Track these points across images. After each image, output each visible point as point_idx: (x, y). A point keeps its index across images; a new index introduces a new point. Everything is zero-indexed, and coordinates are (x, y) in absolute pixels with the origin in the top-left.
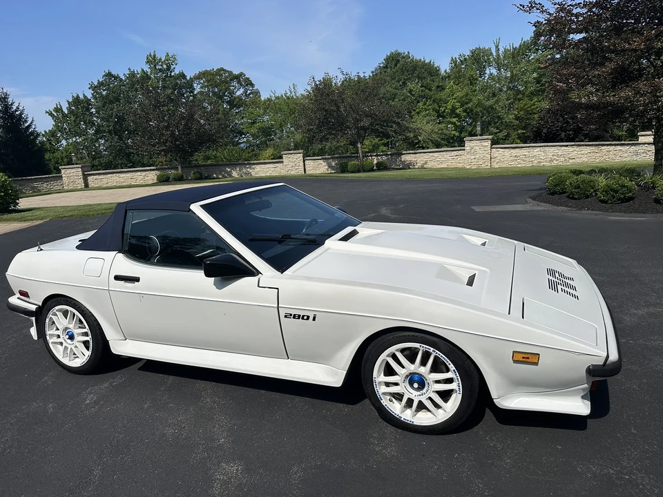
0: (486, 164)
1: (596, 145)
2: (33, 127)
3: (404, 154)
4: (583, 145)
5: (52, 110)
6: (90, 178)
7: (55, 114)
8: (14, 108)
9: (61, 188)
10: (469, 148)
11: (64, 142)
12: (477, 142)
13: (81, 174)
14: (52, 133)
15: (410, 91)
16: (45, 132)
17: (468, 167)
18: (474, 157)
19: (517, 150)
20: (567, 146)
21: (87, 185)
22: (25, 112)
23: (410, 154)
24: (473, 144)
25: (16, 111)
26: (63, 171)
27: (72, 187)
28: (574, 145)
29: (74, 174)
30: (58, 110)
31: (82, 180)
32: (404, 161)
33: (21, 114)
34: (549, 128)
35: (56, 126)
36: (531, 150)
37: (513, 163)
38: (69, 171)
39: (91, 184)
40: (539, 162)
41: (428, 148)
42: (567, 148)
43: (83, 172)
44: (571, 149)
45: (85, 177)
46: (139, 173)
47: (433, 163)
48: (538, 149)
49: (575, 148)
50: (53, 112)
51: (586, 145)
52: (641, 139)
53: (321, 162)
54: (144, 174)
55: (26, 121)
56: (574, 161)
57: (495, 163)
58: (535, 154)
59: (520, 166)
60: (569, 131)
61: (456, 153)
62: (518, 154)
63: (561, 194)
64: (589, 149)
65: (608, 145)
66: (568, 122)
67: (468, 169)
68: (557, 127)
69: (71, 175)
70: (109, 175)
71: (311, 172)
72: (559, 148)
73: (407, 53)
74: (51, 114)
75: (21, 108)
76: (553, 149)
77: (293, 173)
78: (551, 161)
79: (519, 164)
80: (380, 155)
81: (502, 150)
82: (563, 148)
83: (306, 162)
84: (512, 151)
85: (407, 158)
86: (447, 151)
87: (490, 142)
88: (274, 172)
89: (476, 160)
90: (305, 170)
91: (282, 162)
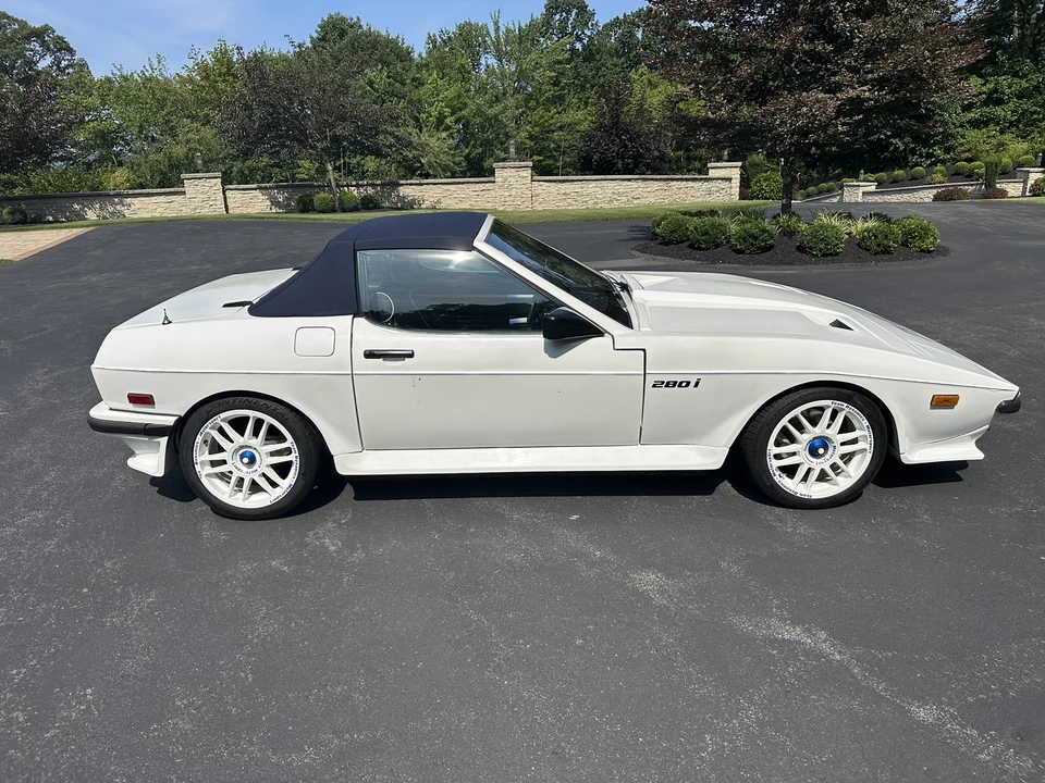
0: (526, 204)
1: (665, 180)
3: (402, 185)
4: (650, 179)
10: (500, 179)
12: (513, 170)
15: (371, 83)
17: (501, 209)
18: (508, 193)
19: (566, 185)
20: (630, 180)
23: (411, 184)
24: (507, 173)
28: (637, 179)
32: (404, 197)
34: (602, 153)
36: (585, 184)
37: (561, 204)
40: (596, 203)
41: (435, 177)
42: (630, 183)
44: (634, 184)
47: (449, 202)
48: (594, 184)
49: (640, 183)
51: (653, 179)
52: (712, 173)
53: (257, 193)
56: (638, 201)
57: (536, 204)
58: (590, 191)
60: (628, 158)
61: (481, 186)
62: (568, 191)
63: (678, 243)
64: (655, 186)
65: (678, 180)
66: (625, 146)
67: (501, 212)
68: (613, 152)
71: (238, 211)
72: (620, 183)
73: (355, 19)
76: (612, 184)
77: (205, 212)
78: (611, 201)
80: (362, 186)
81: (547, 184)
82: (626, 183)
83: (228, 193)
84: (560, 185)
85: (408, 191)
86: (468, 183)
87: (530, 171)
88: (168, 211)
89: (512, 198)
90: (226, 207)
91: (184, 193)
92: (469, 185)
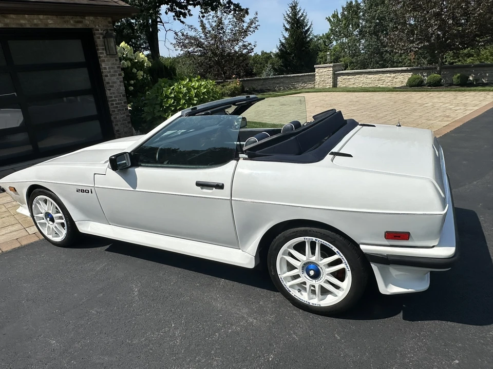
2: (311, 30)
5: (330, 16)
6: (339, 78)
7: (332, 20)
8: (300, 14)
9: (313, 86)
11: (334, 43)
13: (331, 74)
14: (328, 36)
16: (323, 35)
21: (335, 85)
22: (307, 18)
25: (301, 17)
26: (317, 70)
27: (321, 87)
29: (326, 73)
30: (335, 16)
31: (331, 79)
33: (304, 20)
35: (331, 30)
38: (321, 70)
39: (339, 84)
43: (334, 71)
45: (335, 76)
46: (388, 75)
50: (331, 18)
54: (393, 75)
55: (307, 25)
69: (323, 74)
70: (357, 76)
74: (329, 20)
75: (305, 14)
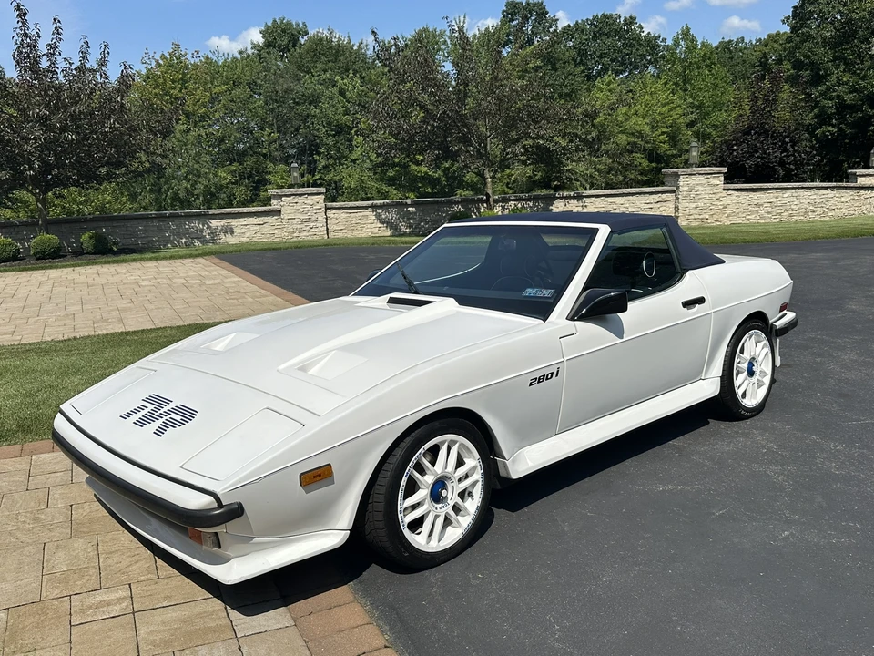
0: (715, 218)
10: (686, 188)
12: (701, 177)
17: (683, 224)
18: (694, 205)
19: (759, 194)
24: (693, 181)
28: (833, 187)
36: (779, 193)
37: (752, 217)
40: (791, 215)
44: (830, 193)
48: (788, 193)
53: (368, 212)
58: (785, 200)
59: (762, 221)
61: (656, 198)
62: (760, 202)
71: (340, 235)
77: (305, 236)
79: (762, 218)
81: (736, 193)
83: (332, 213)
84: (752, 195)
85: (562, 206)
86: (640, 194)
87: (722, 178)
88: (258, 235)
89: (698, 210)
90: (327, 229)
91: (278, 213)
92: (640, 197)
